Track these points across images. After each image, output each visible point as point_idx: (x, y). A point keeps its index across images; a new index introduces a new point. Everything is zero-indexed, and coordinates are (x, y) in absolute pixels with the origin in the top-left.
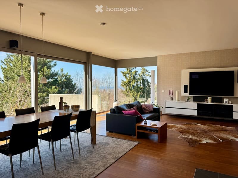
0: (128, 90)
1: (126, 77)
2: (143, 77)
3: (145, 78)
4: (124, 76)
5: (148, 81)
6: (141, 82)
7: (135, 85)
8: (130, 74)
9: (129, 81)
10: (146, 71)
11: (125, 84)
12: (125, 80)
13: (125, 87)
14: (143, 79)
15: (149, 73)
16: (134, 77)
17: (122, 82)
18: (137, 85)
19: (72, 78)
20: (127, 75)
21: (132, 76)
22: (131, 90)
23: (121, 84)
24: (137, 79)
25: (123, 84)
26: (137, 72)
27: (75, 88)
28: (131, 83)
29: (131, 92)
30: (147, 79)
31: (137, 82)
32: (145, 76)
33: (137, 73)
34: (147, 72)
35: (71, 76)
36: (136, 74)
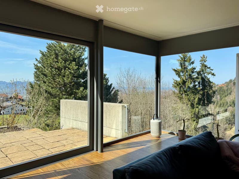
0: (181, 93)
1: (179, 76)
2: (203, 75)
3: (206, 77)
4: (177, 74)
5: (209, 81)
6: (199, 83)
7: (191, 86)
8: (185, 73)
9: (183, 81)
10: (206, 68)
11: (178, 85)
12: (178, 79)
13: (178, 88)
14: (202, 78)
15: (211, 71)
16: (190, 75)
17: (174, 82)
18: (195, 86)
19: (108, 77)
20: (181, 74)
21: (187, 75)
22: (185, 92)
23: (173, 85)
24: (195, 78)
25: (176, 85)
26: (194, 69)
27: (111, 89)
28: (187, 83)
29: (186, 95)
30: (208, 77)
31: (195, 82)
32: (205, 74)
33: (195, 71)
34: (209, 69)
35: (106, 75)
36: (193, 72)
